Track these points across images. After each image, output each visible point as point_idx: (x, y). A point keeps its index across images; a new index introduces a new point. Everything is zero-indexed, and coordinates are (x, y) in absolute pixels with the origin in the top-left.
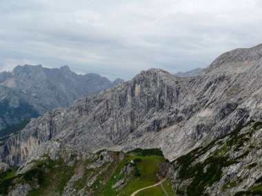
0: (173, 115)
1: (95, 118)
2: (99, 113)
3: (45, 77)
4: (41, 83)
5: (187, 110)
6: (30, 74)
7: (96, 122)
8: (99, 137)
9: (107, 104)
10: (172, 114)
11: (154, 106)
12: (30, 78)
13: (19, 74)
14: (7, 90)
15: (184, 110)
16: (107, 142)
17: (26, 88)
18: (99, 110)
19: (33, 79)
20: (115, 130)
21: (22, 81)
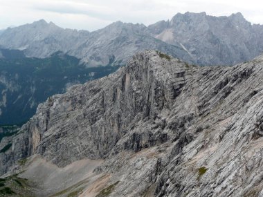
0: (157, 130)
1: (85, 115)
2: (91, 108)
3: (208, 28)
4: (202, 35)
5: (177, 124)
6: (191, 24)
7: (85, 121)
8: (85, 143)
9: (103, 97)
10: (156, 127)
11: (142, 110)
12: (190, 29)
13: (178, 24)
14: (158, 44)
15: (173, 123)
16: (92, 152)
17: (185, 41)
18: (92, 103)
19: (194, 30)
20: (103, 136)
21: (180, 32)
